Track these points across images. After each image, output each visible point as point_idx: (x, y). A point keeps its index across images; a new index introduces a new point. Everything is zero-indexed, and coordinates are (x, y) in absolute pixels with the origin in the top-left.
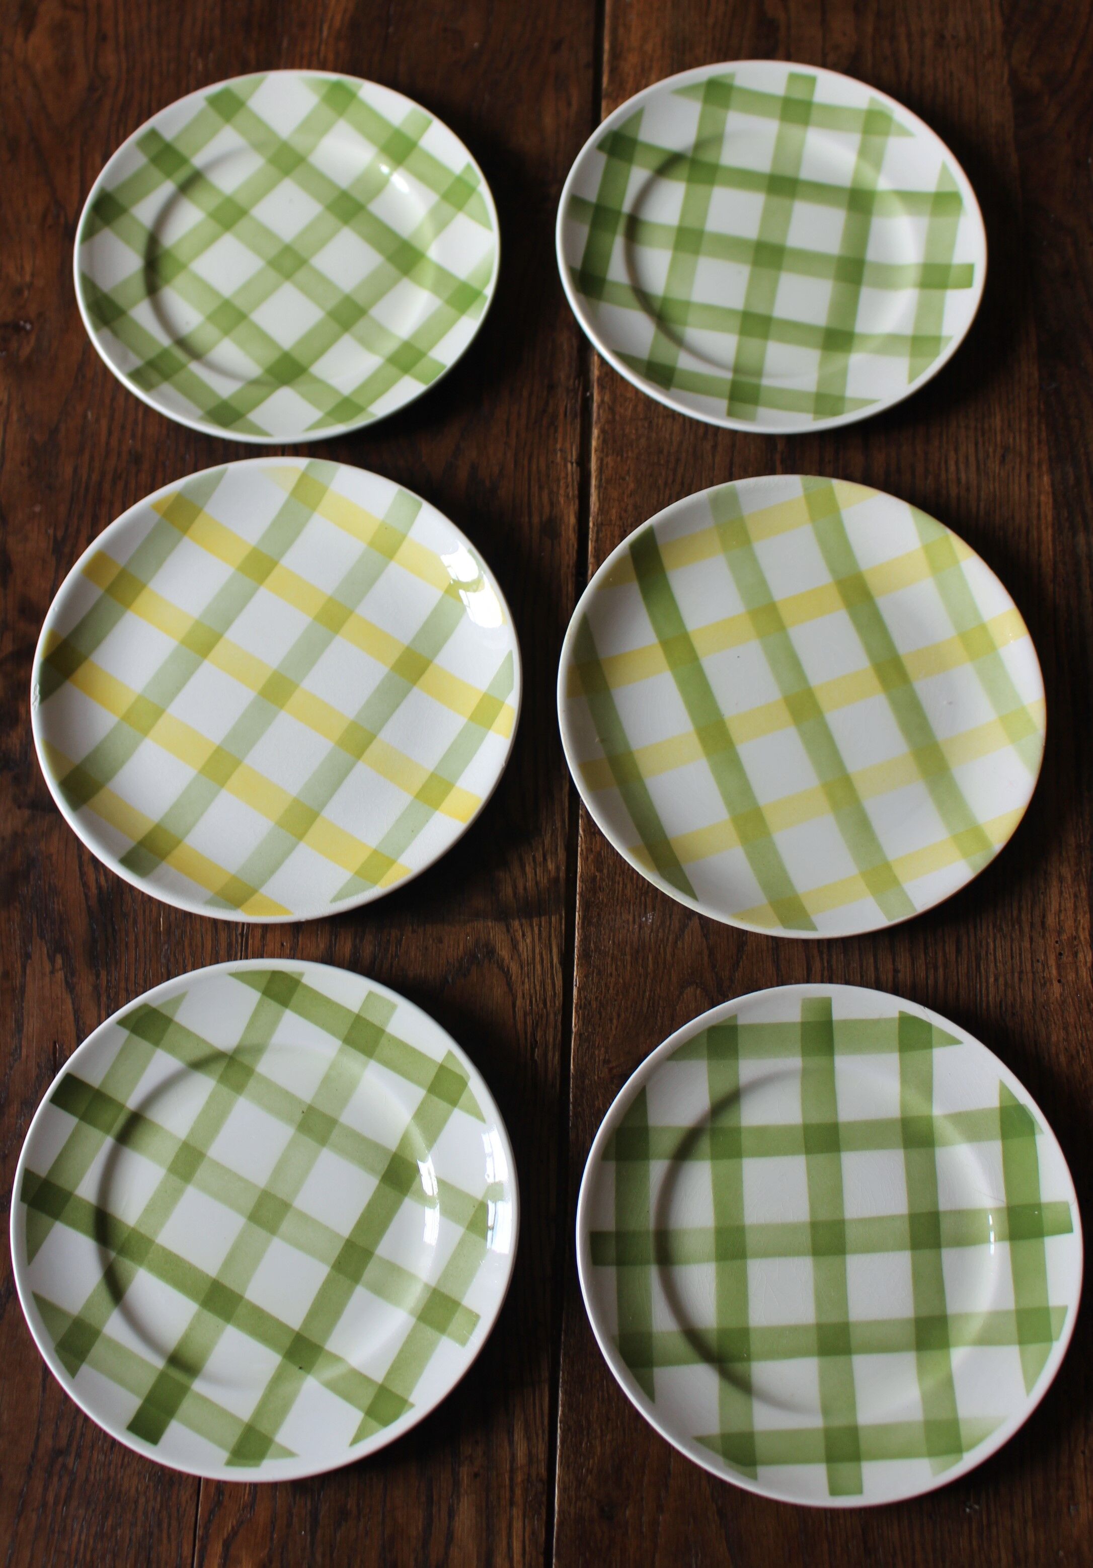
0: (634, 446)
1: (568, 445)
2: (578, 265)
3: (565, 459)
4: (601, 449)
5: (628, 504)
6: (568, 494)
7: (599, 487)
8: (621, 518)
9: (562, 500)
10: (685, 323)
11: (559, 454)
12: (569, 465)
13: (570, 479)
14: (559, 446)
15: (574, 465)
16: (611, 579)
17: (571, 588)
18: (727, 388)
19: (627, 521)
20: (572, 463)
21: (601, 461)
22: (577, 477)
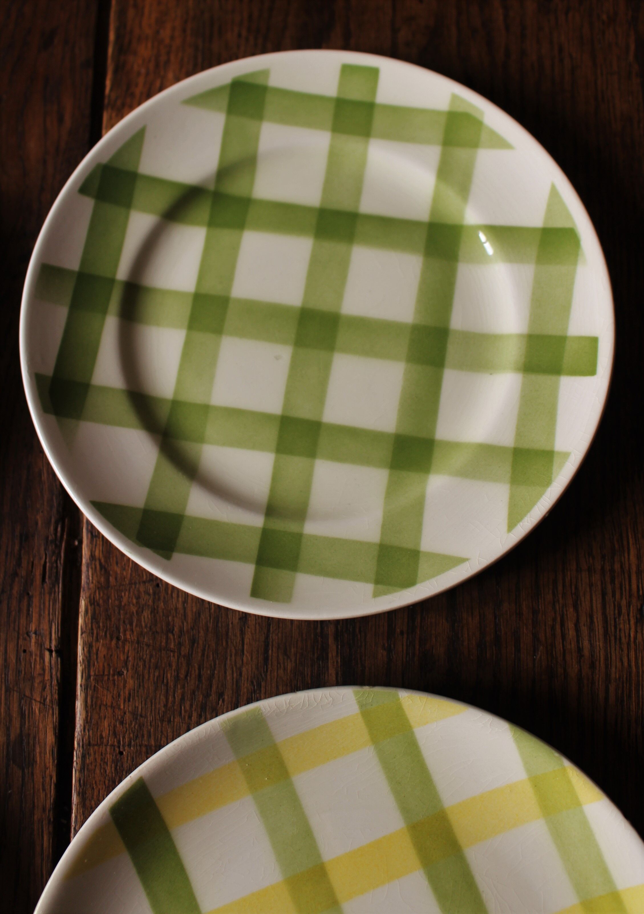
0: (134, 624)
1: (45, 626)
2: (49, 370)
3: (40, 645)
4: (90, 631)
5: (125, 713)
6: (45, 700)
7: (86, 688)
8: (115, 734)
9: (36, 708)
10: (201, 439)
11: (33, 640)
12: (47, 653)
13: (47, 677)
14: (33, 627)
15: (54, 654)
16: (86, 861)
17: (46, 841)
18: (254, 543)
19: (124, 737)
20: (51, 651)
21: (89, 646)
22: (56, 673)
